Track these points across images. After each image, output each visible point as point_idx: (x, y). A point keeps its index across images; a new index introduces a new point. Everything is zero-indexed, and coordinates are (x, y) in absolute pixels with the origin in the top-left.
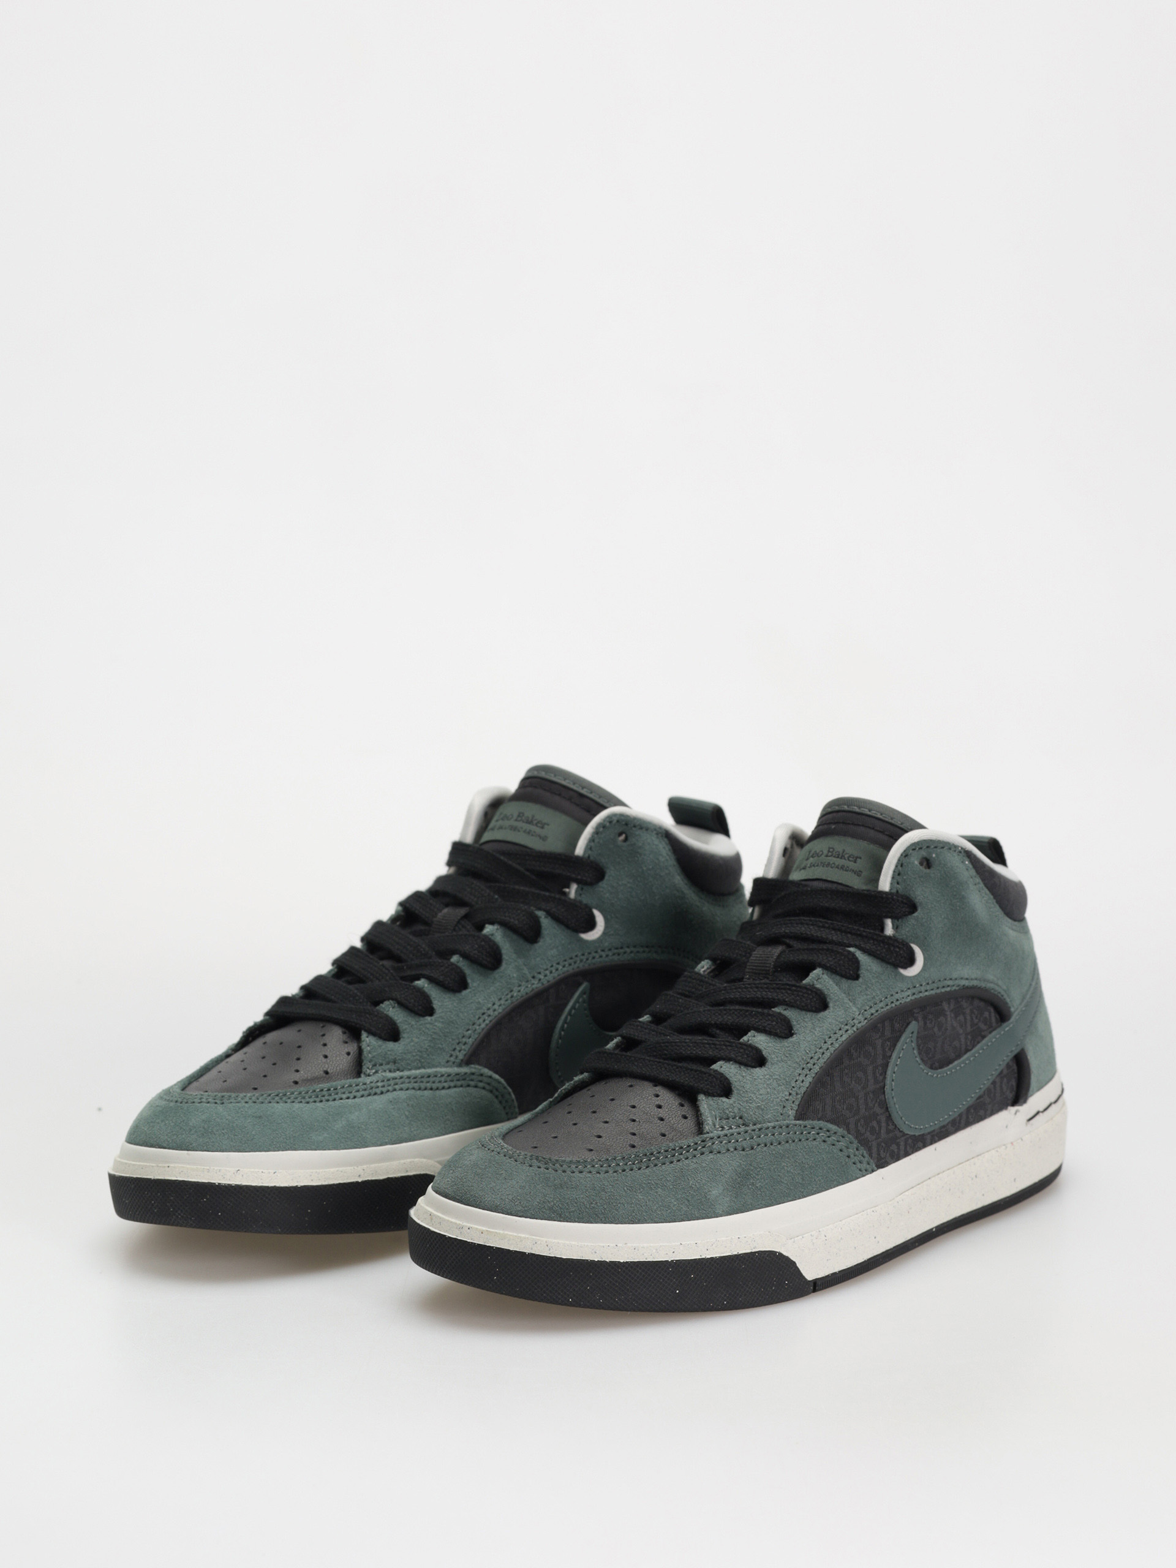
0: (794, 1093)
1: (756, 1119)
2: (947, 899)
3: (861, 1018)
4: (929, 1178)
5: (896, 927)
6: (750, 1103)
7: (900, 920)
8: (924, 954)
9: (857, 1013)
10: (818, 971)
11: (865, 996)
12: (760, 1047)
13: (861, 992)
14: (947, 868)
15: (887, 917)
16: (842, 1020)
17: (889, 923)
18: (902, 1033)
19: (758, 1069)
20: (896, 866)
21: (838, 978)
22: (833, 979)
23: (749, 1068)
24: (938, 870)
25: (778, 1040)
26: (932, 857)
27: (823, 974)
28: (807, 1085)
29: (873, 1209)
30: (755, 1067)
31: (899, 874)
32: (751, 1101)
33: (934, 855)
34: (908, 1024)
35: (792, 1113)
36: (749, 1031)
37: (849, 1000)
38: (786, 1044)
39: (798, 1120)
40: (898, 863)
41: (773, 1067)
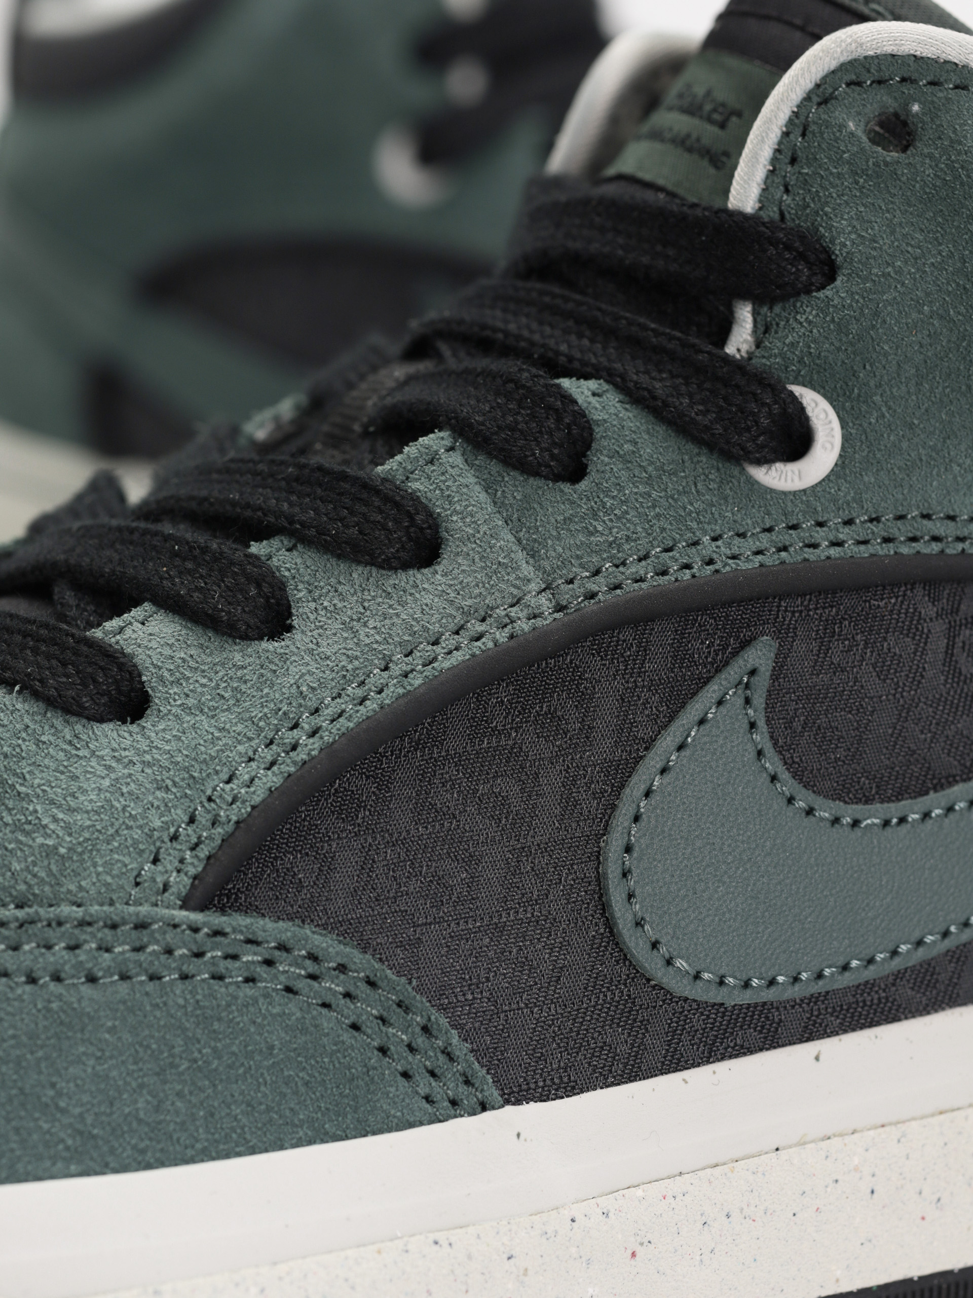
0: (203, 818)
1: (30, 886)
2: (951, 255)
3: (545, 603)
4: (883, 1126)
5: (763, 330)
6: (27, 834)
7: (777, 309)
8: (844, 425)
9: (534, 587)
10: (436, 440)
11: (581, 537)
12: (141, 658)
13: (568, 520)
14: (959, 153)
15: (745, 296)
16: (469, 602)
17: (745, 315)
18: (718, 671)
19: (108, 727)
20: (786, 134)
21: (495, 467)
22: (479, 469)
23: (73, 719)
24: (931, 156)
25: (216, 642)
26: (908, 112)
27: (451, 449)
28: (257, 799)
29: (606, 1202)
30: (101, 720)
31: (793, 161)
32: (28, 827)
33: (916, 108)
34: (745, 644)
35: (180, 883)
36: (137, 603)
37: (519, 541)
38: (238, 657)
39: (202, 908)
40: (790, 122)
41: (161, 726)
